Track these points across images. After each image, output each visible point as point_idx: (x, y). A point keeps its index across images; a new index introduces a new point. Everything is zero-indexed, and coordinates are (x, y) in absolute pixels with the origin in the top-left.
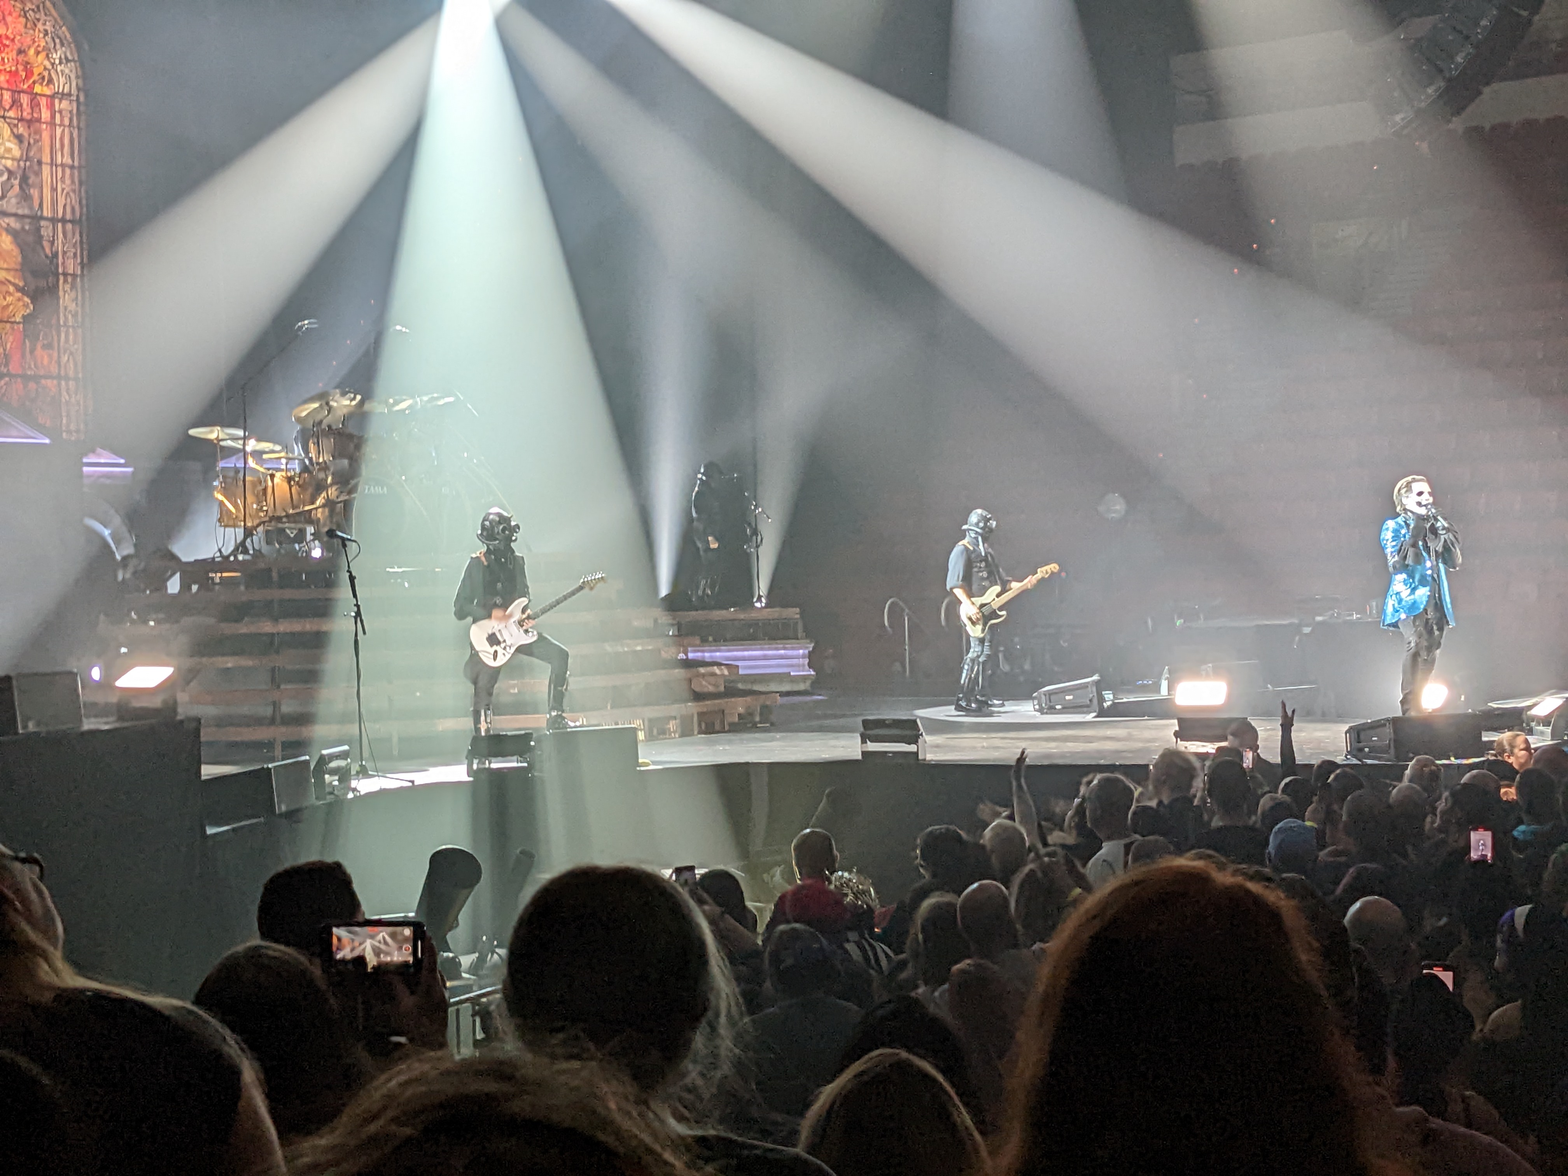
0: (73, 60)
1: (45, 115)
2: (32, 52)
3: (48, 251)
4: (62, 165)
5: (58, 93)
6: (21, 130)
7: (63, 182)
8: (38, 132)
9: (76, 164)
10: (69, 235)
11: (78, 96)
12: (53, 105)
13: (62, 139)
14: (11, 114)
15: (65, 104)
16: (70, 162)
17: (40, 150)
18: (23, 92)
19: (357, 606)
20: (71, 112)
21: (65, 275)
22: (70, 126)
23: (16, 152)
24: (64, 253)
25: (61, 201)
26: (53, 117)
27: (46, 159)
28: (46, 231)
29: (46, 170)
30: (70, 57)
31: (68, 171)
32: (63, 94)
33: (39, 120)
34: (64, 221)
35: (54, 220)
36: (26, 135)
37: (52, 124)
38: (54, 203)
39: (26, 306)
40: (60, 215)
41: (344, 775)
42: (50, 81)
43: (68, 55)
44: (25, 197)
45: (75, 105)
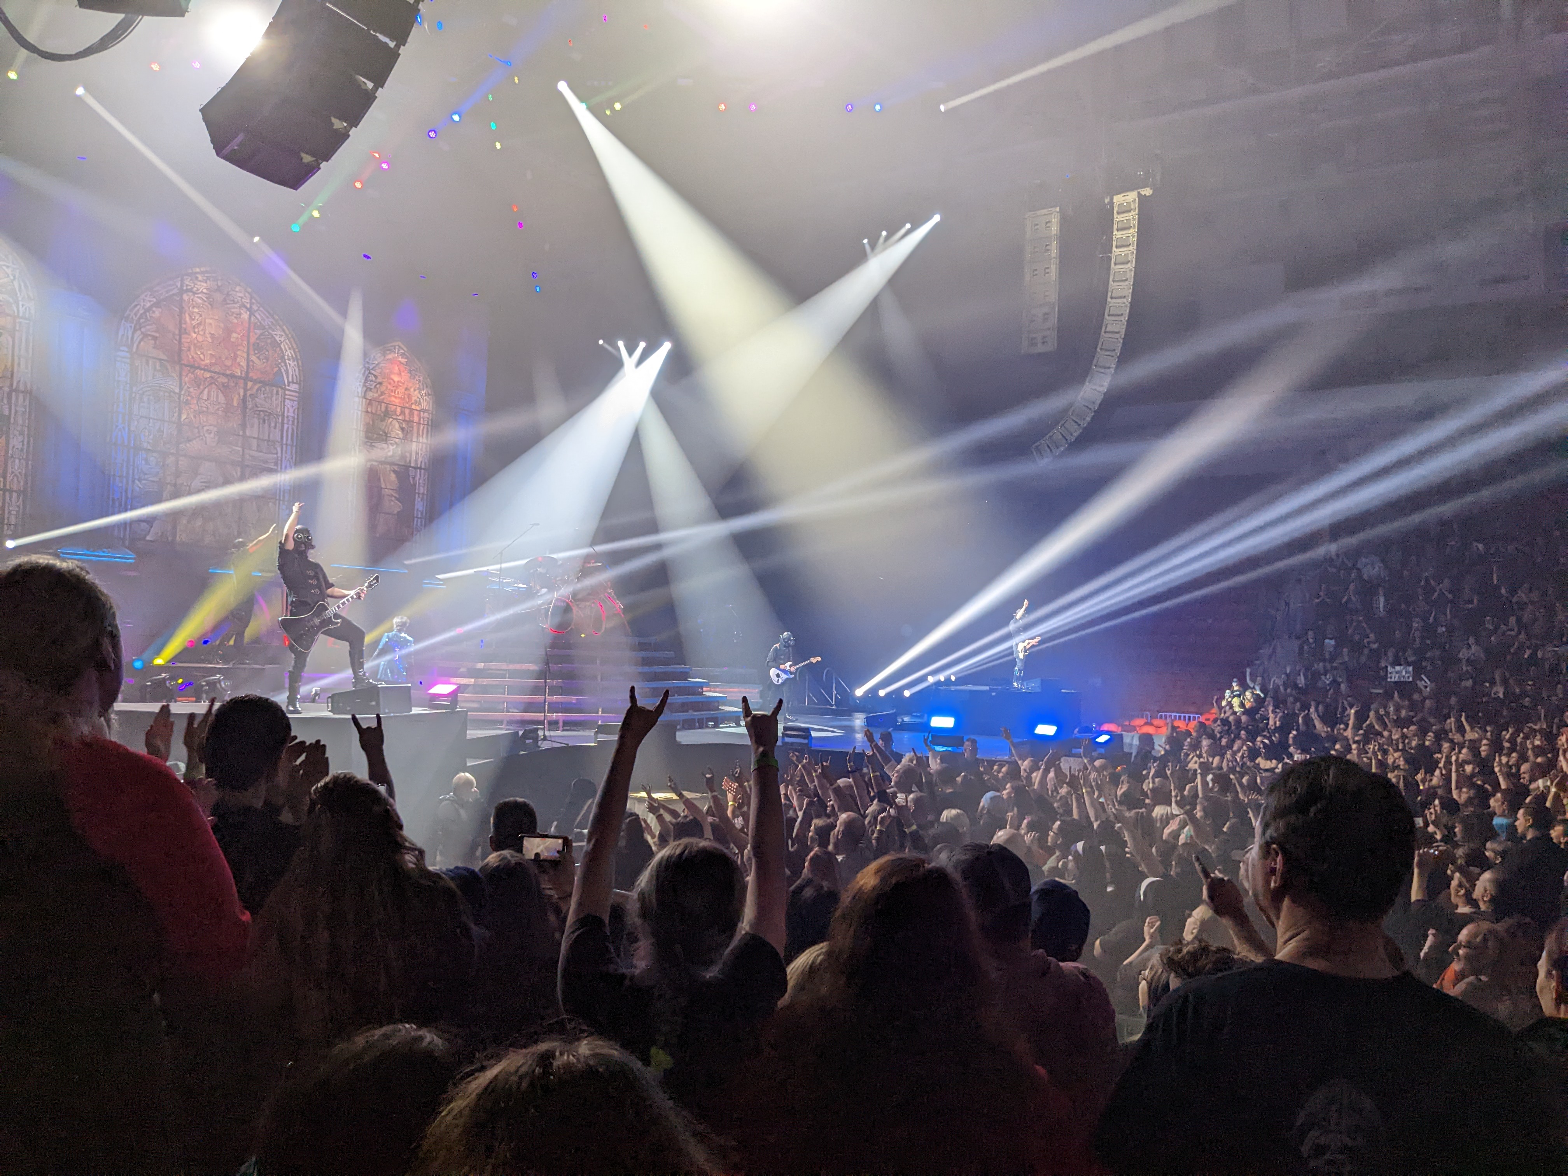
0: (431, 395)
2: (412, 390)
3: (411, 482)
4: (422, 443)
5: (423, 409)
6: (404, 426)
7: (421, 450)
8: (412, 427)
9: (428, 443)
10: (422, 476)
11: (431, 411)
12: (420, 414)
13: (423, 430)
14: (400, 418)
15: (426, 415)
16: (425, 441)
17: (412, 435)
18: (407, 408)
20: (428, 418)
21: (419, 494)
22: (428, 425)
23: (402, 436)
24: (419, 484)
25: (420, 460)
26: (420, 420)
27: (414, 439)
28: (412, 473)
29: (414, 445)
30: (430, 393)
31: (424, 446)
32: (425, 410)
33: (413, 421)
34: (420, 468)
35: (415, 468)
36: (406, 428)
37: (419, 423)
38: (417, 460)
39: (400, 507)
40: (419, 466)
41: (536, 739)
42: (420, 404)
43: (429, 391)
44: (403, 456)
45: (430, 414)
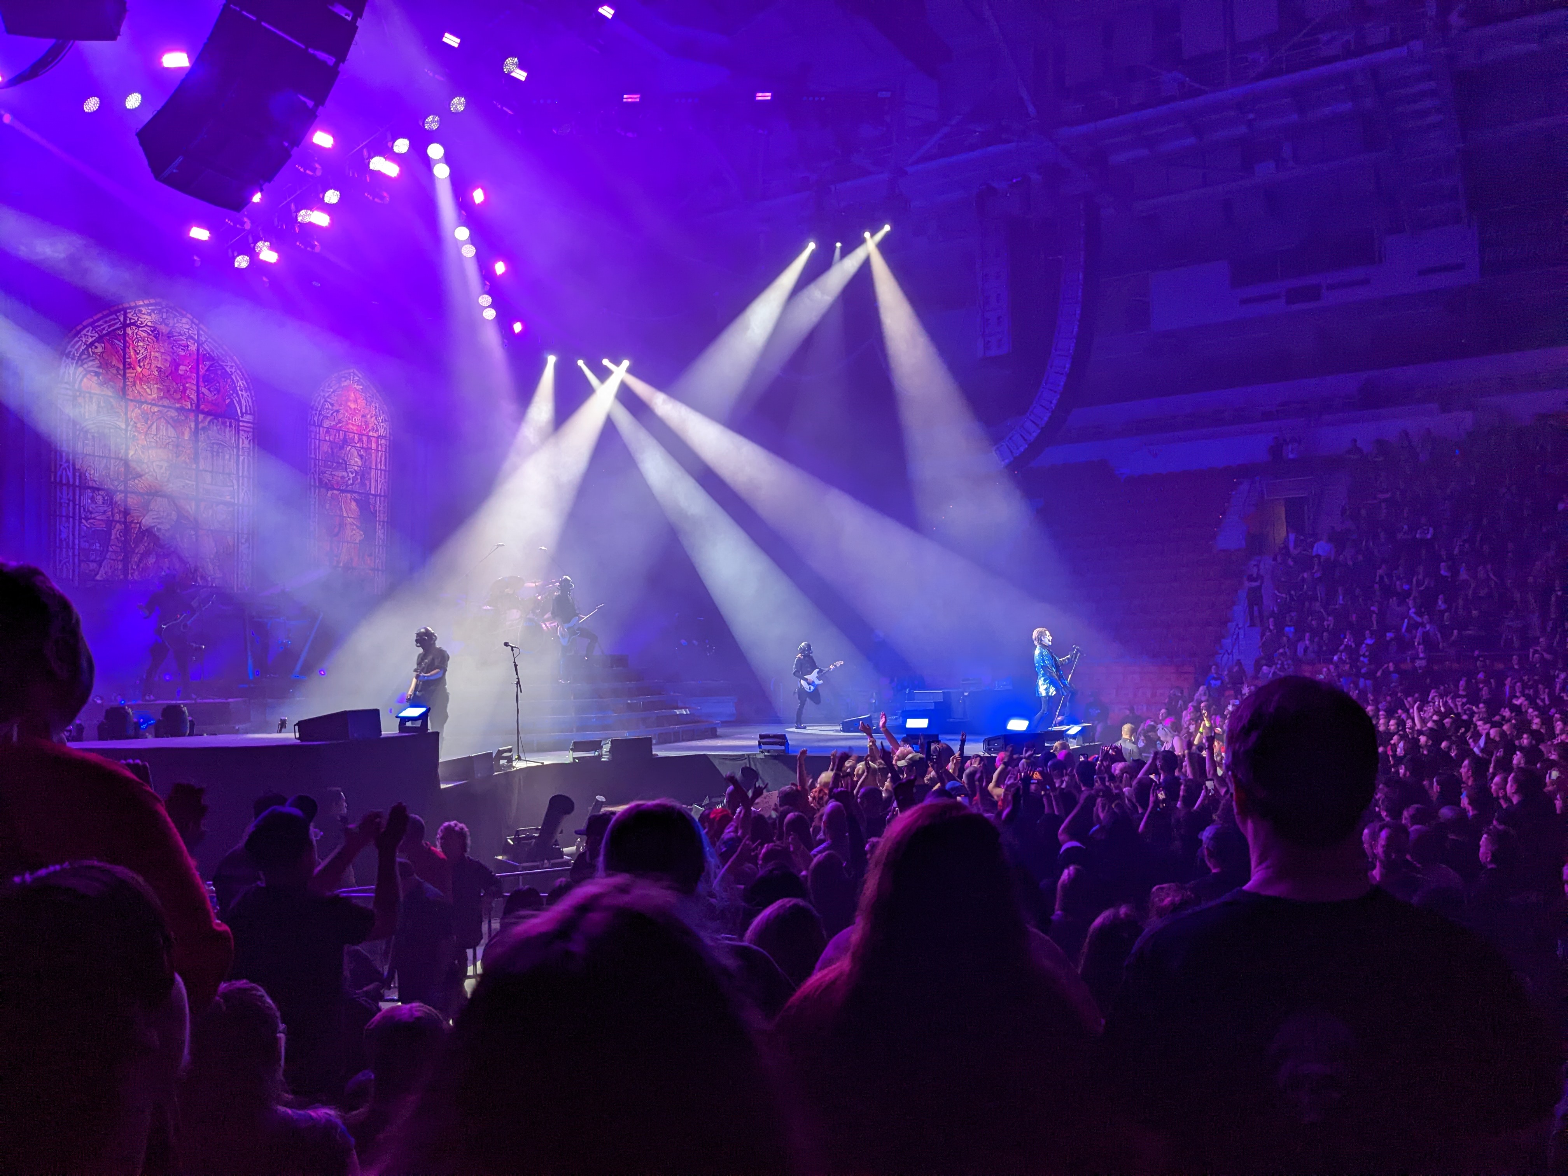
0: (388, 421)
1: (374, 446)
2: (369, 416)
3: (372, 510)
4: (381, 470)
5: (380, 436)
6: (362, 453)
7: (381, 478)
8: (370, 454)
9: (387, 469)
10: (382, 503)
11: (389, 438)
12: (378, 441)
13: (381, 457)
14: (358, 445)
15: (383, 441)
16: (384, 468)
17: (371, 462)
18: (364, 435)
19: (518, 678)
20: (386, 445)
21: (380, 521)
22: (385, 451)
23: (360, 463)
24: (380, 511)
25: (379, 487)
26: (377, 447)
27: (373, 466)
28: (372, 501)
29: (373, 472)
30: (387, 419)
31: (383, 472)
32: (383, 436)
33: (371, 448)
34: (380, 496)
35: (375, 495)
36: (364, 455)
37: (377, 450)
38: (376, 487)
39: (361, 535)
40: (379, 493)
41: (510, 760)
43: (386, 418)
44: (363, 484)
45: (388, 441)
